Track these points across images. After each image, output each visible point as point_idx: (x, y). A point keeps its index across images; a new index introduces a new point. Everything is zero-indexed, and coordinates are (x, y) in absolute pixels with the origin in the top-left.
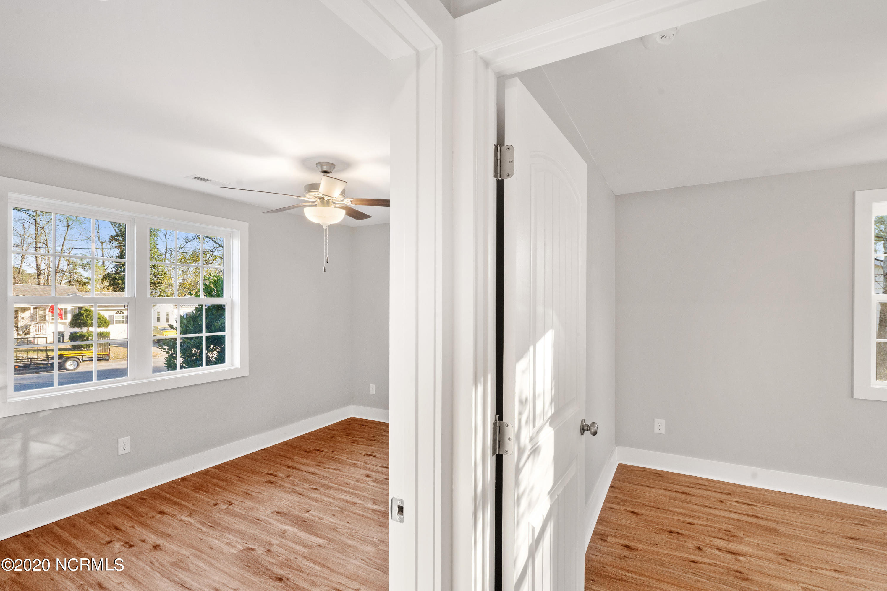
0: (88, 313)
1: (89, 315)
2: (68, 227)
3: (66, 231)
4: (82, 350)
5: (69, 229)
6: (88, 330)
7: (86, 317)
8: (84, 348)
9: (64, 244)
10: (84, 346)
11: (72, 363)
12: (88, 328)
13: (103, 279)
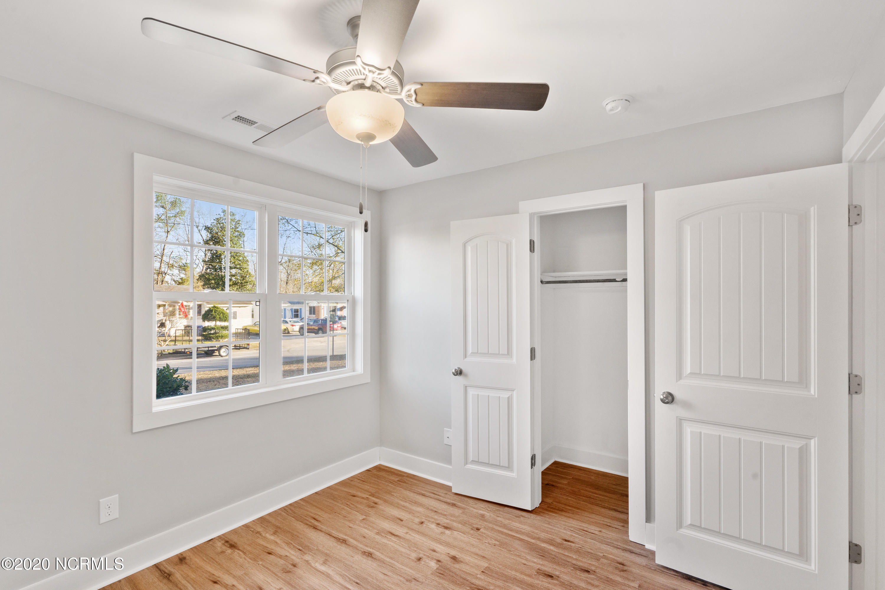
0: (216, 309)
1: (217, 311)
2: (168, 233)
3: (166, 236)
4: (213, 341)
5: (168, 235)
6: (216, 323)
7: (215, 312)
8: (214, 339)
9: (165, 248)
10: (214, 338)
11: (224, 351)
12: (216, 322)
13: (198, 280)
